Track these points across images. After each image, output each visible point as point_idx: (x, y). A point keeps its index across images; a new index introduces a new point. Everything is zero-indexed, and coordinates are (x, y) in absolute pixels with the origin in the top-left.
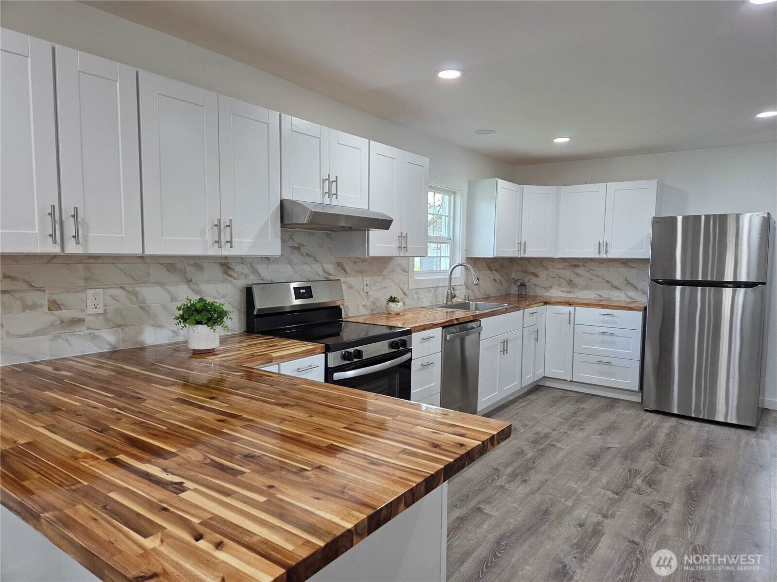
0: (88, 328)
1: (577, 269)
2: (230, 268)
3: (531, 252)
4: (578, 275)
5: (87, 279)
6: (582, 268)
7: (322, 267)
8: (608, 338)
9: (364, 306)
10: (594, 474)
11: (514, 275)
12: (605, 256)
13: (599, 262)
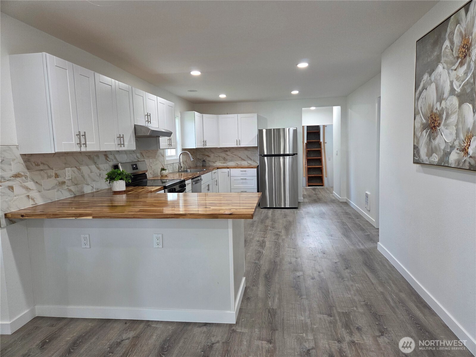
0: (67, 186)
1: (227, 152)
2: (108, 157)
3: (208, 146)
4: (227, 155)
5: (65, 163)
6: (228, 152)
7: (136, 155)
8: (244, 181)
9: (151, 173)
10: (254, 228)
11: (198, 157)
12: (239, 146)
13: (236, 149)
